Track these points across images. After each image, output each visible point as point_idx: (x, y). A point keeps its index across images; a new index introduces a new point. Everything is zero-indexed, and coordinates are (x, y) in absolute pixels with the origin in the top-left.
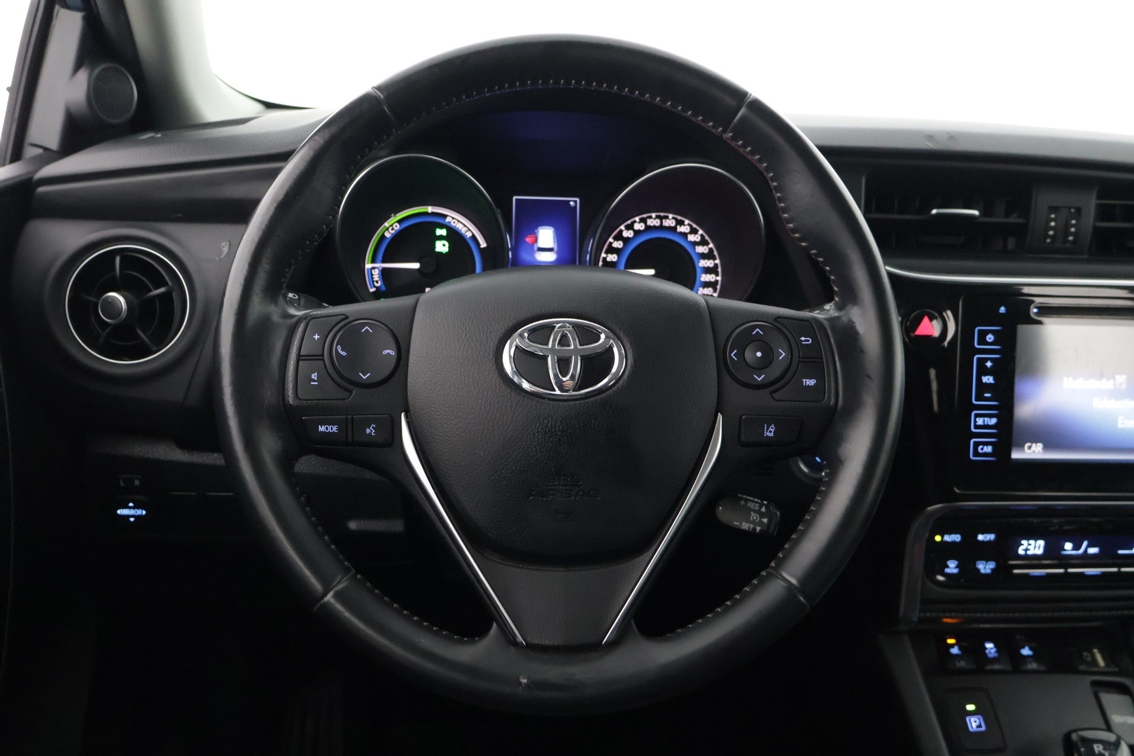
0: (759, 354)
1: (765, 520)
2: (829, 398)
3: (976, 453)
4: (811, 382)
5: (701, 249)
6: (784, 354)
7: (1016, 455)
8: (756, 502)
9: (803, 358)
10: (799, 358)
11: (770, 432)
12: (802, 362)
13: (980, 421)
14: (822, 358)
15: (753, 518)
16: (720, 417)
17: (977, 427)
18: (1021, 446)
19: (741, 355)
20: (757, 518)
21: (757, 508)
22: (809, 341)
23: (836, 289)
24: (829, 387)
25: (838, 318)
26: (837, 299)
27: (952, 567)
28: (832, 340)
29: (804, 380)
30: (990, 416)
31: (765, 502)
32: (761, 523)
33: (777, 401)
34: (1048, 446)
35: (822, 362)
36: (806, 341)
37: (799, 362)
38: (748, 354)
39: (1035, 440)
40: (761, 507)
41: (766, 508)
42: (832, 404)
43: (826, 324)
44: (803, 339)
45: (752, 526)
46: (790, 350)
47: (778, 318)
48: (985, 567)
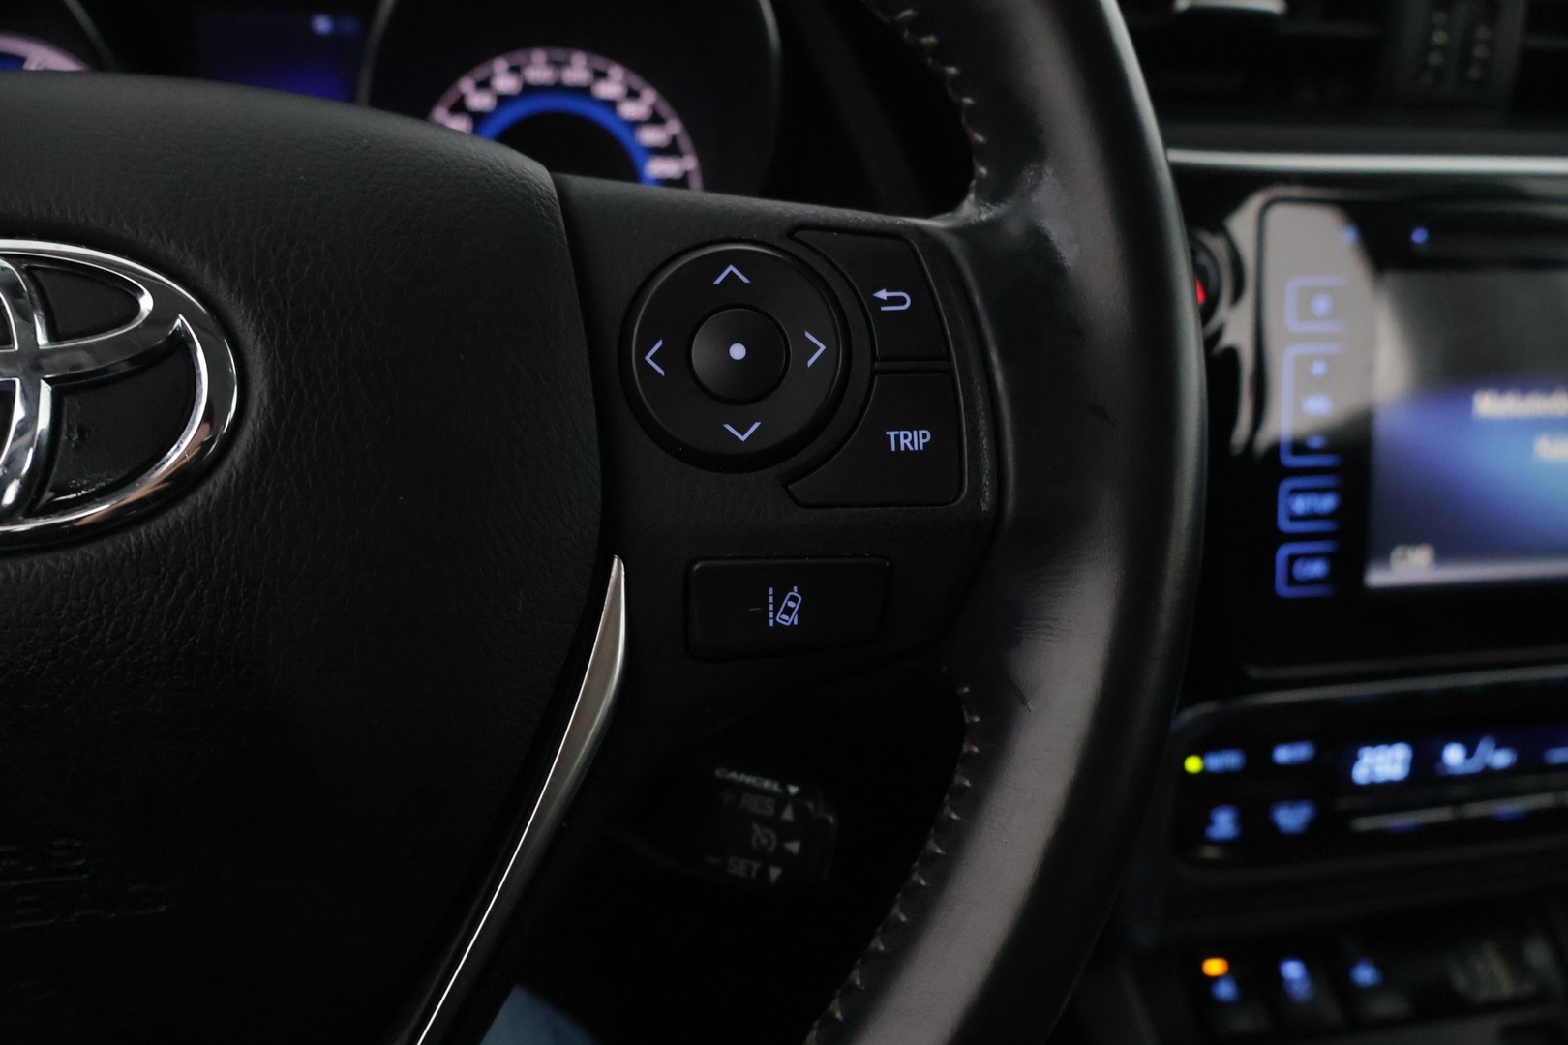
0: (738, 352)
1: (794, 847)
2: (976, 490)
3: (1292, 581)
4: (914, 440)
5: (651, 136)
6: (822, 348)
7: (1378, 577)
8: (767, 793)
9: (883, 359)
10: (874, 359)
11: (788, 611)
12: (881, 372)
13: (1300, 505)
14: (948, 357)
15: (758, 841)
16: (617, 569)
17: (1294, 518)
18: (1384, 556)
19: (678, 356)
20: (770, 841)
21: (771, 811)
22: (902, 301)
23: (980, 139)
24: (975, 453)
25: (991, 225)
26: (983, 171)
27: (1224, 823)
28: (977, 300)
29: (893, 434)
30: (1322, 491)
31: (793, 790)
32: (781, 857)
33: (807, 506)
34: (1445, 552)
35: (951, 371)
36: (891, 301)
37: (874, 373)
38: (701, 354)
39: (1414, 539)
40: (779, 809)
41: (795, 811)
42: (984, 507)
43: (955, 245)
44: (883, 294)
45: (756, 865)
46: (843, 338)
47: (797, 229)
48: (1291, 818)
